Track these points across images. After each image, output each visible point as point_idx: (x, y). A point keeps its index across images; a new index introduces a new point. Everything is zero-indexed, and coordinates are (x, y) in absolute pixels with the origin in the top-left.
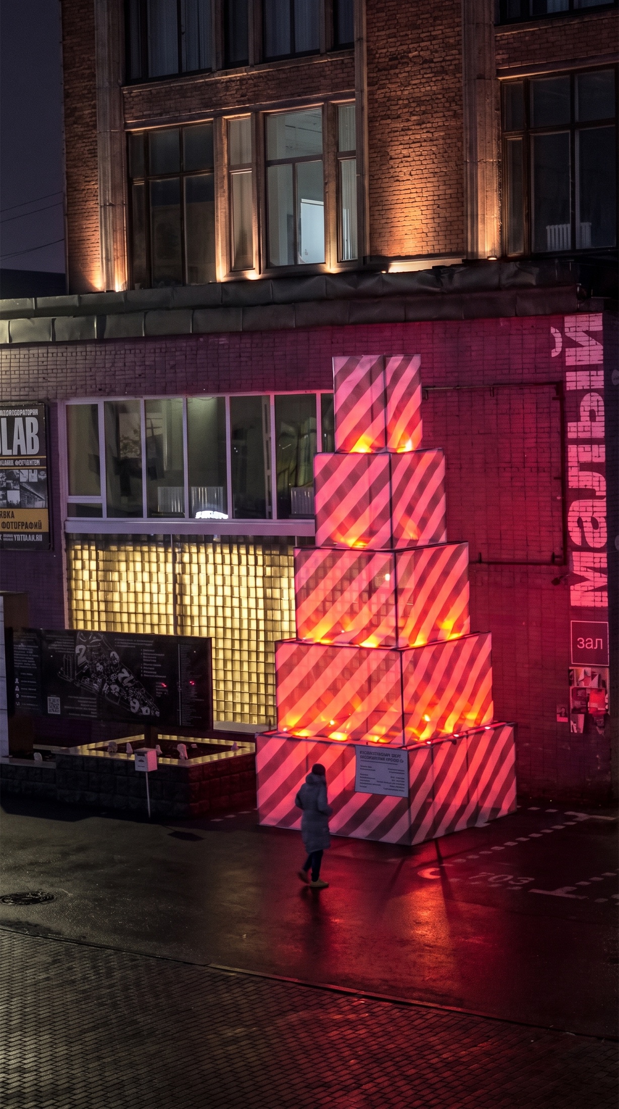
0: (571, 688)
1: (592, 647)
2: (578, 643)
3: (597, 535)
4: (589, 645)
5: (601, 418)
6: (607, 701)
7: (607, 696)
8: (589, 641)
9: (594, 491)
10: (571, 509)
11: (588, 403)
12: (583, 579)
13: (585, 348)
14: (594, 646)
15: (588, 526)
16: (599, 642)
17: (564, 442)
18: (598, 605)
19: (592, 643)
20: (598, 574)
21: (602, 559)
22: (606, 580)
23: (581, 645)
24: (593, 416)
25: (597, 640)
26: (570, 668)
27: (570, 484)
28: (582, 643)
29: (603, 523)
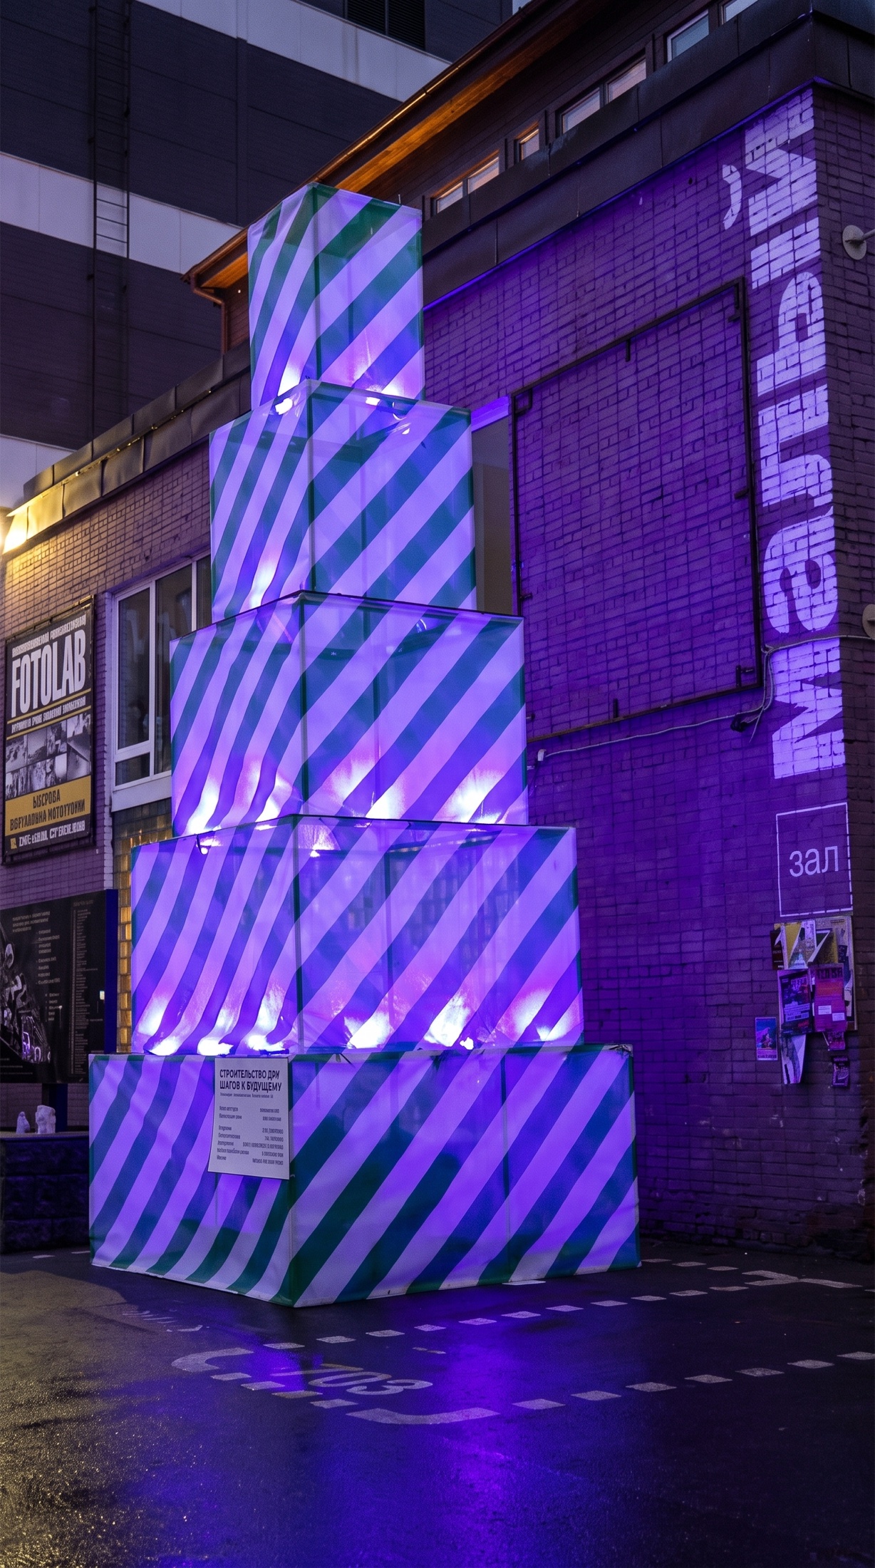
0: (779, 974)
1: (817, 869)
2: (791, 864)
3: (817, 600)
4: (812, 867)
5: (816, 330)
6: (848, 997)
7: (849, 986)
8: (812, 856)
9: (809, 498)
10: (768, 556)
11: (791, 301)
12: (793, 711)
13: (781, 184)
14: (822, 866)
15: (800, 583)
16: (831, 853)
17: (751, 404)
18: (825, 763)
19: (817, 860)
20: (823, 692)
21: (830, 658)
22: (839, 701)
23: (797, 869)
24: (801, 332)
25: (827, 849)
26: (776, 926)
27: (766, 497)
28: (799, 863)
29: (829, 572)
